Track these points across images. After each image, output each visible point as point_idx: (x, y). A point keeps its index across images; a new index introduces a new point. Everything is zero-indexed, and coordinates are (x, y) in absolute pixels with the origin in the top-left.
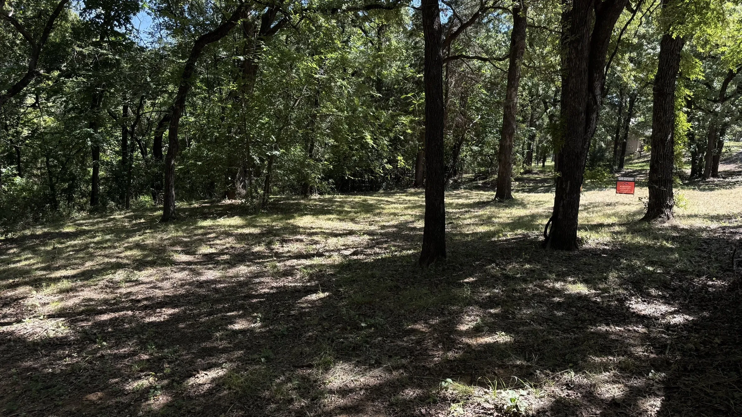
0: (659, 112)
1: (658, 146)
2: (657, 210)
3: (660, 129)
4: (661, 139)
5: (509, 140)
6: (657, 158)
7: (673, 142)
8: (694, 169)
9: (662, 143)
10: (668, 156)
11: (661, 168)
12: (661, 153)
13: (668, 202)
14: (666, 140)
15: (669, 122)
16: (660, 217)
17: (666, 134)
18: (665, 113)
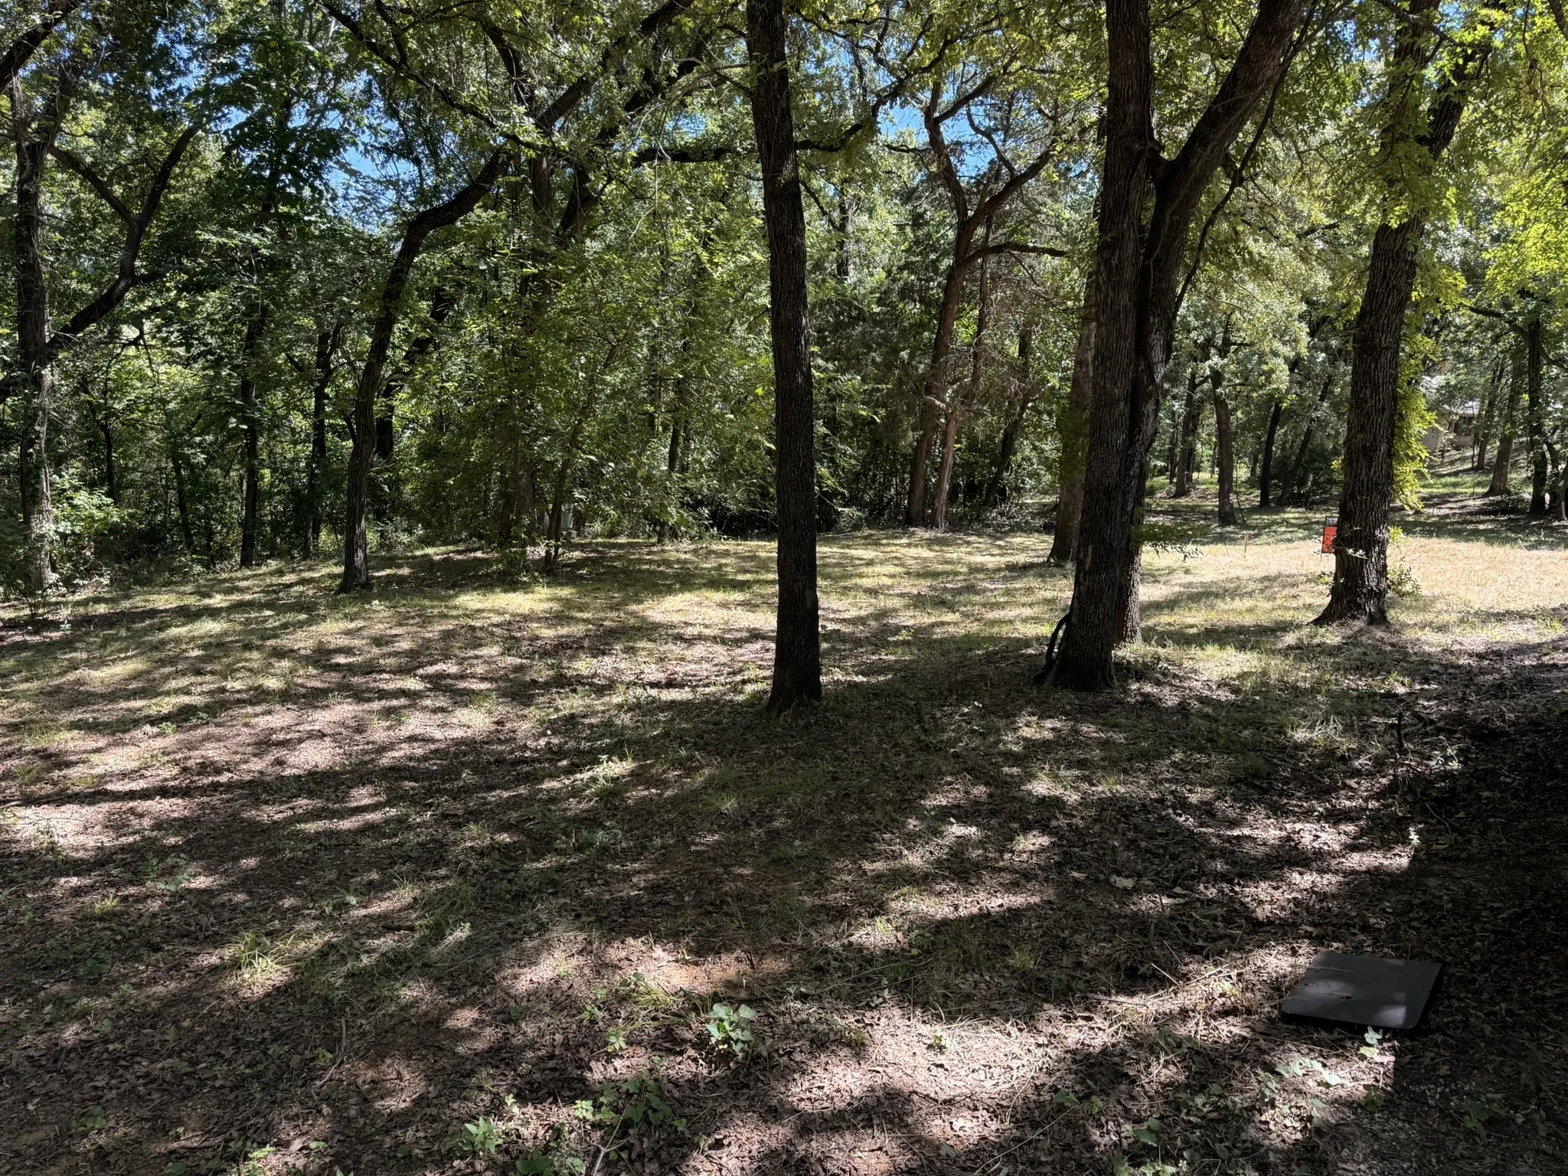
1: (1357, 461)
2: (1349, 602)
3: (1363, 426)
4: (1364, 447)
6: (1353, 488)
7: (1391, 455)
8: (1538, 499)
9: (1365, 455)
10: (1377, 484)
11: (1361, 511)
12: (1363, 477)
13: (1373, 584)
14: (1375, 449)
15: (1383, 409)
16: (1354, 617)
17: (1375, 437)
18: (1375, 391)
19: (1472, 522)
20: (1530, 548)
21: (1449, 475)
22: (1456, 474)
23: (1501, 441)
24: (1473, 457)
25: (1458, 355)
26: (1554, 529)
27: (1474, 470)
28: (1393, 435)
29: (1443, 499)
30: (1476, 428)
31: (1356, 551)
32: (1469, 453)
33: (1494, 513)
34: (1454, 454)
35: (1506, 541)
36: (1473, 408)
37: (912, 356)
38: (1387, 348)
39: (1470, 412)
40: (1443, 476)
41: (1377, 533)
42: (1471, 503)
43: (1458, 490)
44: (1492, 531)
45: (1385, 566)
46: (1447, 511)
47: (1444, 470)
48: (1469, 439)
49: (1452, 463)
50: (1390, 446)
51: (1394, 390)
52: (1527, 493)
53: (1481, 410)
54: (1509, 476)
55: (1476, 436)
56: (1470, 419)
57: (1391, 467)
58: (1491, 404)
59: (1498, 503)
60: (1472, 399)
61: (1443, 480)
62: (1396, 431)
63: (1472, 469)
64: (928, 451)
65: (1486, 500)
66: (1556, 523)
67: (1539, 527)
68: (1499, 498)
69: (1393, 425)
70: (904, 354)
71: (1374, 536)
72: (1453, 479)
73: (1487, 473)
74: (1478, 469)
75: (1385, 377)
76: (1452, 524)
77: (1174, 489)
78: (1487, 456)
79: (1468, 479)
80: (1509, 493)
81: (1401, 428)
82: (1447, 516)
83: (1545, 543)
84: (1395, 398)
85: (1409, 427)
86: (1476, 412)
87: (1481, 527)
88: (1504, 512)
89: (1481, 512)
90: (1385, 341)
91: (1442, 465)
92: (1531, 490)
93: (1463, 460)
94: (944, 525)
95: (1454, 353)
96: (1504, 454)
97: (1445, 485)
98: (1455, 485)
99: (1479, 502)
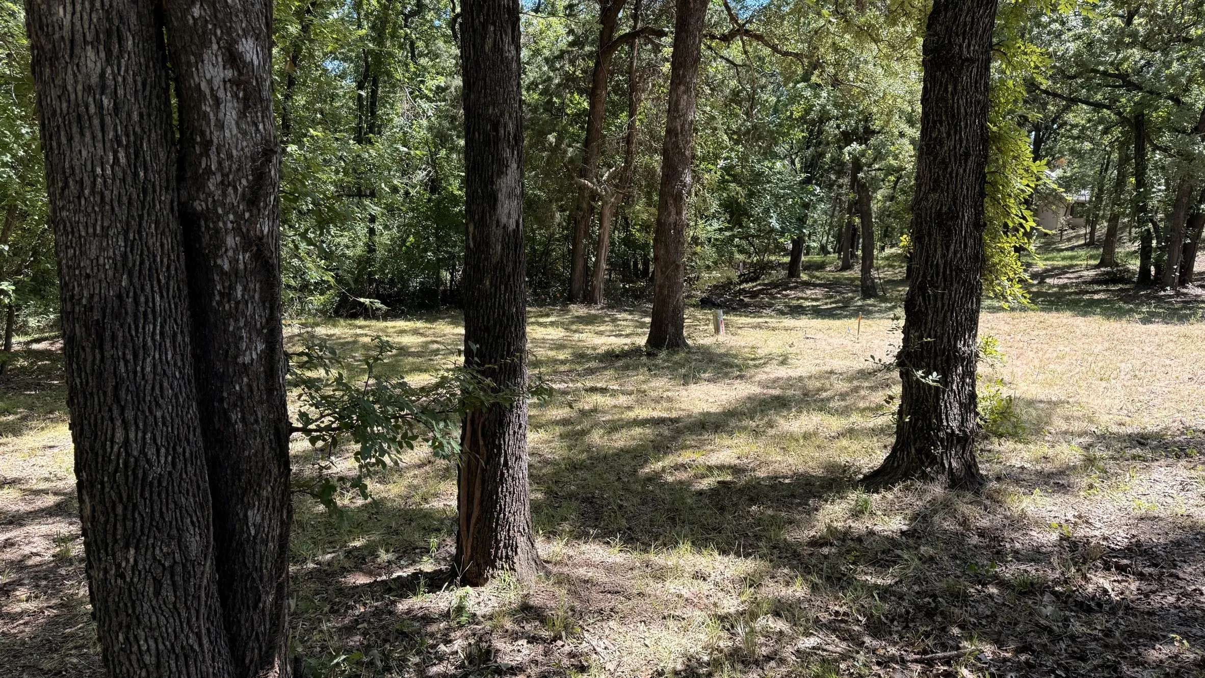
0: (935, 122)
1: (930, 235)
2: (919, 451)
3: (936, 181)
4: (939, 214)
5: (673, 211)
6: (924, 276)
7: (979, 224)
8: (1144, 270)
9: (940, 225)
10: (959, 270)
11: (936, 312)
12: (938, 259)
13: (954, 424)
14: (954, 216)
15: (967, 155)
16: (925, 477)
17: (954, 199)
18: (954, 127)
19: (1087, 292)
20: (1146, 321)
21: (1067, 249)
22: (1072, 249)
23: (1109, 221)
24: (1086, 234)
25: (1073, 151)
26: (1160, 299)
27: (1086, 245)
28: (982, 194)
29: (1063, 271)
30: (1089, 209)
31: (928, 373)
32: (1082, 232)
33: (1105, 282)
34: (1071, 233)
35: (1120, 314)
36: (1085, 195)
37: (559, 140)
38: (971, 61)
39: (1083, 198)
40: (1062, 250)
41: (960, 345)
42: (1085, 273)
43: (1075, 262)
44: (1105, 301)
45: (973, 396)
46: (1066, 281)
47: (1063, 246)
48: (1082, 221)
49: (1069, 240)
50: (979, 211)
51: (983, 127)
52: (1135, 265)
53: (1092, 197)
54: (1117, 250)
55: (1088, 217)
56: (1082, 204)
57: (980, 242)
58: (1101, 190)
59: (1108, 273)
60: (1084, 188)
61: (1062, 254)
62: (988, 189)
63: (1085, 244)
64: (586, 232)
65: (1098, 271)
66: (1162, 293)
67: (1147, 296)
68: (1109, 269)
69: (981, 178)
70: (552, 138)
71: (956, 350)
72: (1069, 253)
73: (1097, 247)
74: (1091, 243)
75: (968, 104)
76: (1070, 294)
77: (840, 263)
78: (1097, 234)
79: (1082, 252)
80: (1117, 265)
81: (994, 184)
82: (1065, 286)
83: (1158, 315)
84: (986, 139)
85: (1007, 183)
86: (1088, 198)
87: (1096, 297)
88: (1115, 281)
89: (1094, 281)
90: (969, 49)
91: (1061, 241)
92: (1138, 263)
93: (1078, 237)
94: (603, 302)
95: (1070, 149)
96: (1112, 232)
97: (1063, 259)
98: (1072, 258)
99: (1092, 273)
